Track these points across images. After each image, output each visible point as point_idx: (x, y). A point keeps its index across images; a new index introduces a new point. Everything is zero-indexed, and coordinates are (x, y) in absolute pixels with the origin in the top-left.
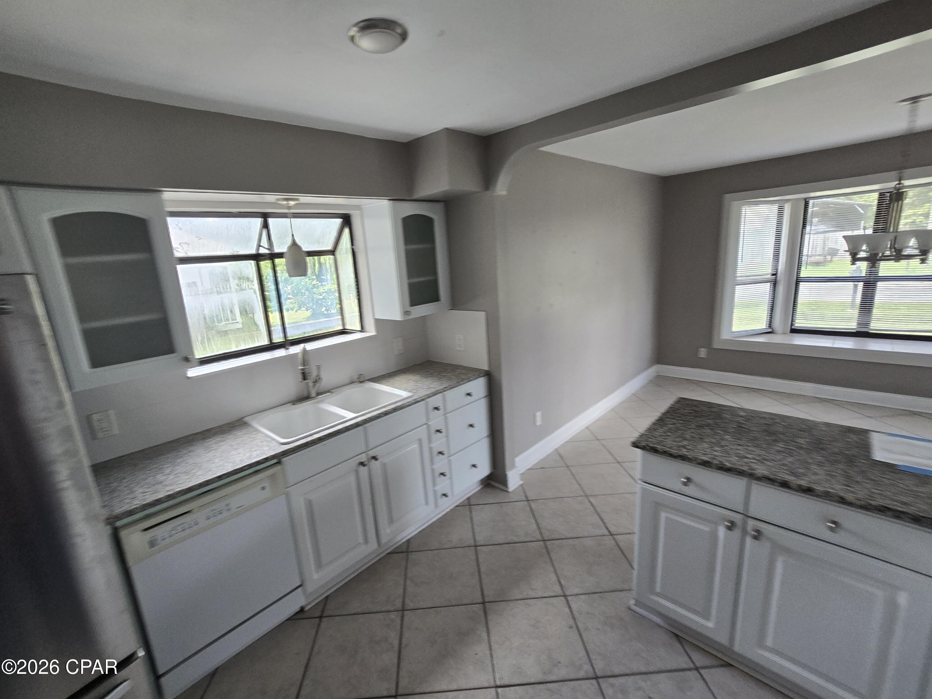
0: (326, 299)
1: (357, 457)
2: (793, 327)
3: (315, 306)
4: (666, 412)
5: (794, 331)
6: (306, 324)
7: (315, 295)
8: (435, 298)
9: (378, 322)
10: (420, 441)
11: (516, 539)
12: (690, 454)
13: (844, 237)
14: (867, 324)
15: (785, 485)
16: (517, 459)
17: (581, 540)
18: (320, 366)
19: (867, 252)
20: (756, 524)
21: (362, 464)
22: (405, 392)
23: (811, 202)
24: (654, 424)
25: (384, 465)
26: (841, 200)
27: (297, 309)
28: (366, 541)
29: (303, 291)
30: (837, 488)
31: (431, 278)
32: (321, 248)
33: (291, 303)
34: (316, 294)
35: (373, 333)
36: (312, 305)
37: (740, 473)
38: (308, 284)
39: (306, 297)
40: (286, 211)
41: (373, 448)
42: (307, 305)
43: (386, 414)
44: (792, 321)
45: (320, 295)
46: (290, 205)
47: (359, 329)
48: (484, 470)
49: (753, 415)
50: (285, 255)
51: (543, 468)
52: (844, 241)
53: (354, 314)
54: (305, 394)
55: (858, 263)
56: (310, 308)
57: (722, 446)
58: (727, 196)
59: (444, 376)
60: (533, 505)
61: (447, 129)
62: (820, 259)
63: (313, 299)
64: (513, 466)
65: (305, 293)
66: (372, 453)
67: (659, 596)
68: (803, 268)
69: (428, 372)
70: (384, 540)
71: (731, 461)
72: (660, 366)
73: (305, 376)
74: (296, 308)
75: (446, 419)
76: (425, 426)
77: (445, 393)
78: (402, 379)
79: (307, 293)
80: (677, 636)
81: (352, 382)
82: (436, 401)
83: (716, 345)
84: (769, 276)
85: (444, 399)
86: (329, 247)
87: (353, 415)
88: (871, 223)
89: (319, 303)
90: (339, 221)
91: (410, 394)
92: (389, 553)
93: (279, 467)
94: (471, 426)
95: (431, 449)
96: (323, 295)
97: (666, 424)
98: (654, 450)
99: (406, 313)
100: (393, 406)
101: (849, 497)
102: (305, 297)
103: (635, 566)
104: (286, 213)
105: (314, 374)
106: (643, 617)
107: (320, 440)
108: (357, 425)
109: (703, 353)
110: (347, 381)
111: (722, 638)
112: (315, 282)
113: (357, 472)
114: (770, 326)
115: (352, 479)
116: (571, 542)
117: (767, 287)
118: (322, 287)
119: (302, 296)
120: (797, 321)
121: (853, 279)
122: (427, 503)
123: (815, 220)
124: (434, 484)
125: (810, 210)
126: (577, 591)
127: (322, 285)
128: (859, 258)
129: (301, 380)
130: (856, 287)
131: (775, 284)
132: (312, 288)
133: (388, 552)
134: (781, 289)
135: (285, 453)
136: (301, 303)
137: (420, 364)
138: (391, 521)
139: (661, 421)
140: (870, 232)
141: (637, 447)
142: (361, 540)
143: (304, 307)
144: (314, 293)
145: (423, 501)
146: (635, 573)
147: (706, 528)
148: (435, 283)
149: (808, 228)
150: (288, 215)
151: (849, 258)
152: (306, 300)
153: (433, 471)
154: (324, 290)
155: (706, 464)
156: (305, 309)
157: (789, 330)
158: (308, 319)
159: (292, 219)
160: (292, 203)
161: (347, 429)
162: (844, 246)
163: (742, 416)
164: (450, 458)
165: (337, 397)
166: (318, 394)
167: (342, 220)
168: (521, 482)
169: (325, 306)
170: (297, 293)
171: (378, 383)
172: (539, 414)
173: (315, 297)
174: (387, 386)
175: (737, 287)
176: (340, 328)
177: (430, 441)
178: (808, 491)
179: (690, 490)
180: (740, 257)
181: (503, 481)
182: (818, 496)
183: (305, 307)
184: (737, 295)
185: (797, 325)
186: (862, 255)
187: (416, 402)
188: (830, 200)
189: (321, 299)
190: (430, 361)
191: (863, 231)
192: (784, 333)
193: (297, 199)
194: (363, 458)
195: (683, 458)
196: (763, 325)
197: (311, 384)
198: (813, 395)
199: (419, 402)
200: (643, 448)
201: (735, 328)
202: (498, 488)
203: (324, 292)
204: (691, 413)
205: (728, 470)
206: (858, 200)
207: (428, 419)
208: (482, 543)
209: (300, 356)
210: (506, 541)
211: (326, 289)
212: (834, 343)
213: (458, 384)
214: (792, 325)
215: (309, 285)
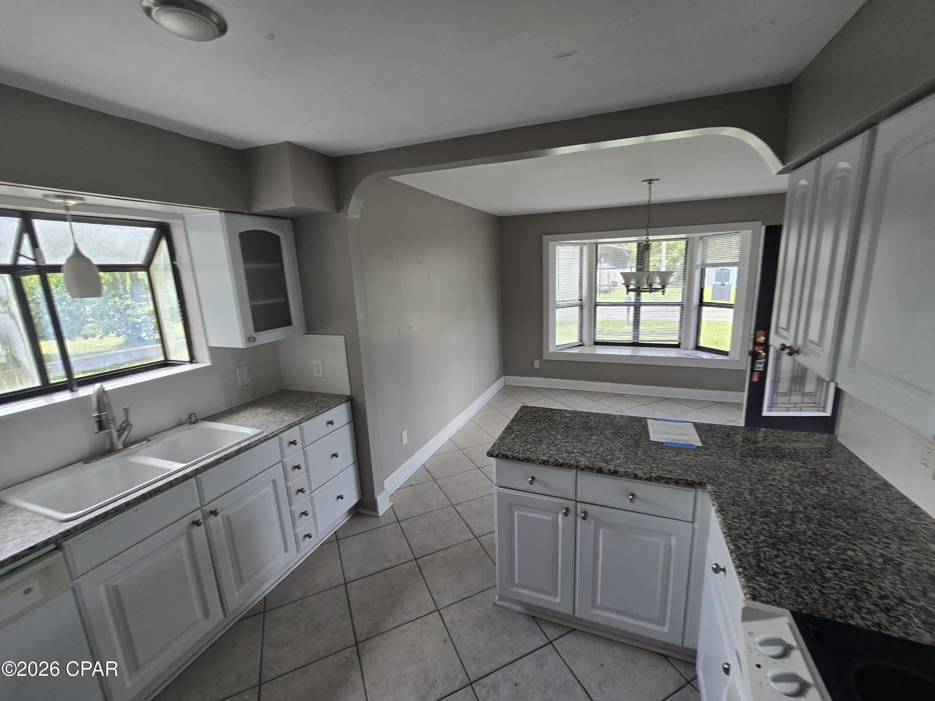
0: (146, 323)
1: (189, 516)
2: (595, 341)
3: (130, 331)
4: (513, 421)
5: (597, 343)
6: (119, 353)
7: (130, 318)
8: (286, 322)
9: (213, 351)
10: (274, 481)
11: (387, 565)
12: (533, 457)
13: (621, 273)
14: (638, 337)
15: (600, 471)
16: (385, 482)
17: (449, 549)
18: (128, 409)
19: (634, 285)
20: (584, 507)
21: (197, 523)
22: (252, 429)
23: (599, 246)
24: (504, 432)
25: (228, 520)
26: (616, 246)
27: (103, 336)
28: (206, 614)
29: (111, 313)
30: (631, 467)
31: (282, 300)
32: (126, 262)
33: (92, 328)
34: (131, 316)
35: (207, 363)
36: (125, 329)
37: (570, 467)
38: (119, 303)
39: (116, 320)
40: (63, 212)
41: (210, 502)
42: (119, 330)
43: (227, 458)
44: (595, 336)
45: (137, 318)
46: (69, 205)
47: (187, 358)
48: (352, 499)
49: (575, 414)
50: (64, 269)
51: (412, 485)
52: (620, 276)
53: (181, 341)
54: (108, 446)
55: (630, 293)
56: (122, 333)
57: (556, 445)
58: (545, 237)
59: (301, 406)
60: (404, 525)
61: (289, 143)
62: (607, 288)
63: (127, 324)
64: (382, 489)
65: (114, 315)
66: (208, 508)
67: (517, 587)
68: (598, 295)
69: (281, 403)
70: (231, 606)
71: (563, 457)
72: (506, 377)
73: (101, 425)
74: (100, 334)
75: (305, 453)
76: (281, 463)
77: (301, 425)
78: (248, 415)
79: (118, 315)
80: (534, 617)
81: (180, 424)
82: (293, 434)
83: (545, 358)
84: (577, 301)
85: (301, 430)
86: (140, 260)
87: (180, 466)
88: (634, 264)
89: (136, 327)
90: (151, 231)
91: (259, 431)
92: (239, 620)
93: (59, 554)
94: (335, 455)
95: (288, 488)
96: (142, 318)
97: (514, 431)
98: (506, 457)
99: (250, 339)
100: (236, 448)
101: (640, 473)
102: (114, 320)
103: (497, 562)
104: (65, 215)
105: (120, 419)
106: (506, 609)
107: (128, 505)
108: (186, 478)
109: (537, 364)
110: (173, 423)
111: (566, 610)
112: (128, 302)
113: (189, 535)
114: (581, 341)
115: (182, 544)
116: (441, 554)
117: (577, 309)
118: (140, 308)
119: (110, 319)
120: (597, 336)
121: (628, 304)
122: (286, 550)
123: (602, 260)
124: (294, 526)
125: (599, 252)
126: (449, 602)
127: (140, 306)
128: (631, 289)
129: (96, 430)
130: (629, 309)
131: (581, 307)
132: (125, 309)
133: (238, 618)
134: (585, 311)
135: (66, 535)
136: (108, 327)
137: (273, 394)
138: (240, 580)
139: (509, 430)
140: (634, 270)
141: (492, 456)
142: (199, 615)
143: (113, 333)
144: (129, 315)
145: (281, 548)
146: (497, 568)
147: (549, 518)
148: (286, 306)
149: (599, 265)
150: (69, 218)
151: (625, 289)
152: (116, 324)
153: (292, 512)
154: (143, 311)
155: (545, 463)
156: (114, 334)
157: (593, 343)
158: (120, 346)
159: (73, 223)
160: (72, 203)
161: (171, 485)
162: (621, 280)
163: (567, 418)
164: (312, 494)
165: (155, 445)
166: (126, 445)
167: (155, 229)
168: (392, 504)
169: (146, 331)
170: (101, 315)
171: (217, 422)
172: (405, 433)
173: (130, 320)
174: (229, 424)
175: (556, 310)
176: (162, 358)
177: (286, 480)
178: (615, 473)
179: (535, 487)
180: (557, 285)
181: (374, 507)
182: (621, 476)
183: (115, 332)
184: (557, 316)
185: (597, 339)
186: (632, 287)
187: (267, 438)
188: (610, 245)
189: (140, 322)
190: (285, 390)
191: (630, 269)
192: (589, 346)
193: (82, 199)
194: (198, 515)
195: (528, 460)
196: (575, 339)
197: (115, 434)
198: (611, 392)
199: (269, 438)
200: (497, 456)
201: (558, 343)
202: (367, 515)
203: (144, 314)
204: (532, 419)
205: (561, 465)
206: (625, 247)
207: (283, 455)
208: (352, 578)
209: (94, 400)
210: (378, 570)
211: (147, 310)
212: (620, 351)
213: (318, 413)
214: (595, 339)
215: (120, 305)
